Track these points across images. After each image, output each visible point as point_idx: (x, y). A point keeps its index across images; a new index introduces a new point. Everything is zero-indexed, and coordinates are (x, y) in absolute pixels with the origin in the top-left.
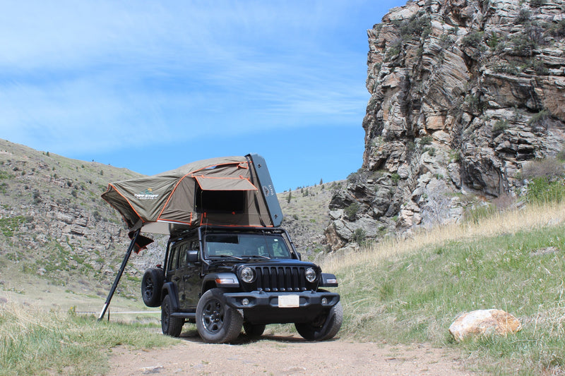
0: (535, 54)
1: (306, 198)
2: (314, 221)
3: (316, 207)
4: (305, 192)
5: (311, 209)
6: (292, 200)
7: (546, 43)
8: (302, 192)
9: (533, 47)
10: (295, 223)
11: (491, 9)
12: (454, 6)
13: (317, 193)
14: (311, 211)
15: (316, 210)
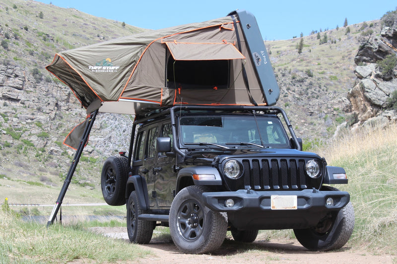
1: (324, 46)
2: (335, 78)
4: (322, 38)
5: (331, 62)
6: (304, 50)
8: (319, 37)
10: (308, 81)
13: (340, 39)
14: (331, 64)
15: (338, 62)
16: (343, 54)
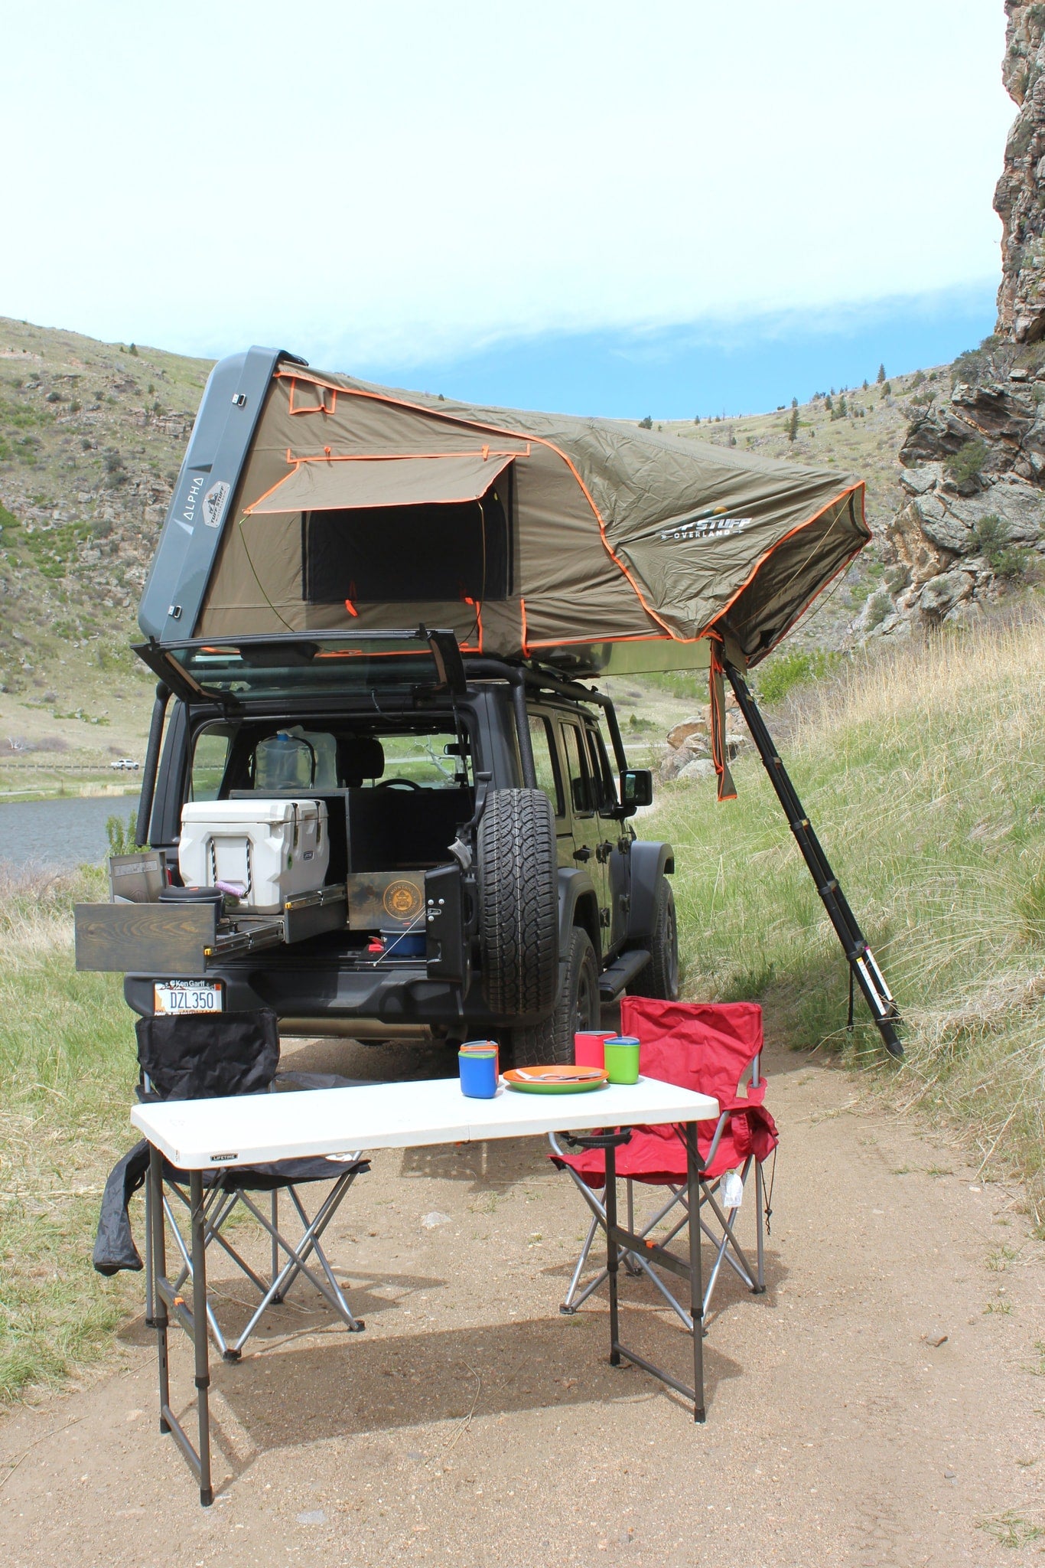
1: (841, 424)
3: (868, 447)
4: (836, 407)
5: (855, 454)
6: (801, 432)
8: (829, 405)
13: (871, 408)
14: (855, 460)
15: (869, 455)
16: (879, 437)
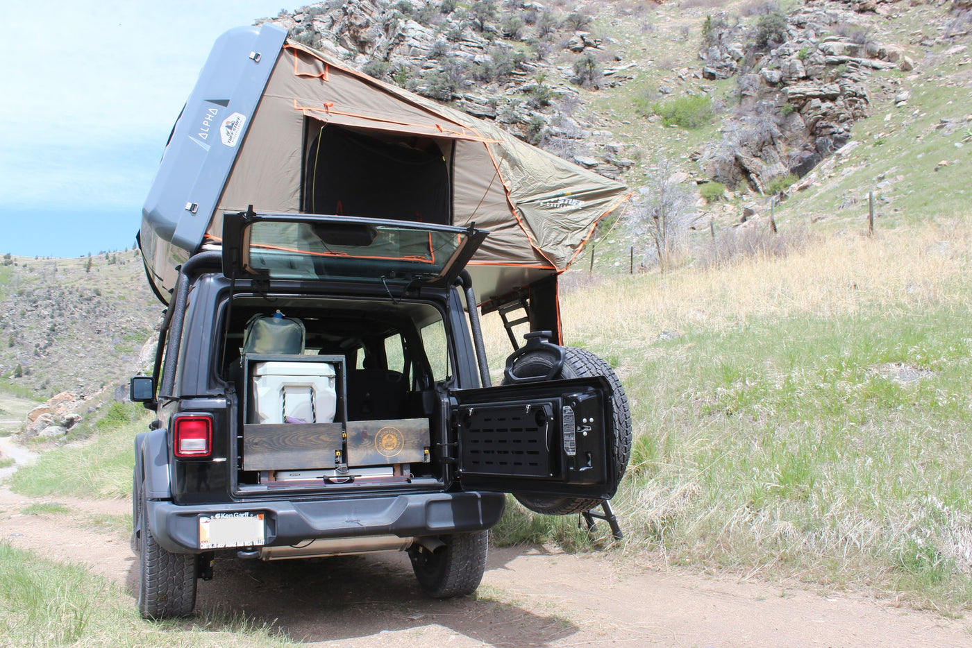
0: (454, 98)
3: (127, 279)
7: (468, 88)
9: (452, 89)
11: (400, 35)
12: (352, 24)
